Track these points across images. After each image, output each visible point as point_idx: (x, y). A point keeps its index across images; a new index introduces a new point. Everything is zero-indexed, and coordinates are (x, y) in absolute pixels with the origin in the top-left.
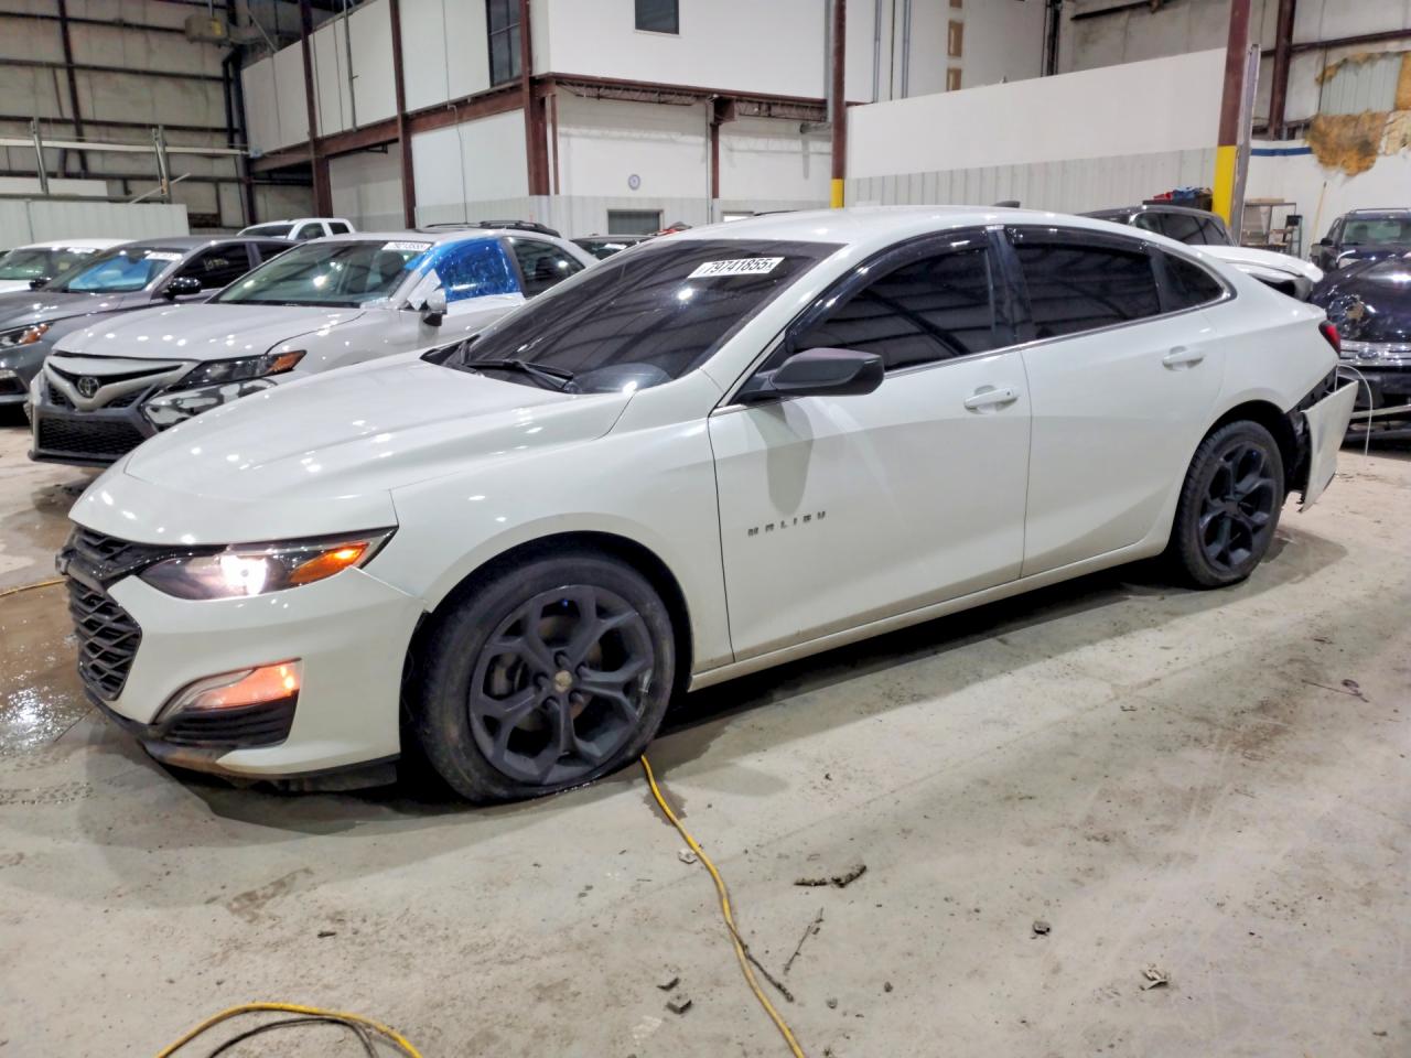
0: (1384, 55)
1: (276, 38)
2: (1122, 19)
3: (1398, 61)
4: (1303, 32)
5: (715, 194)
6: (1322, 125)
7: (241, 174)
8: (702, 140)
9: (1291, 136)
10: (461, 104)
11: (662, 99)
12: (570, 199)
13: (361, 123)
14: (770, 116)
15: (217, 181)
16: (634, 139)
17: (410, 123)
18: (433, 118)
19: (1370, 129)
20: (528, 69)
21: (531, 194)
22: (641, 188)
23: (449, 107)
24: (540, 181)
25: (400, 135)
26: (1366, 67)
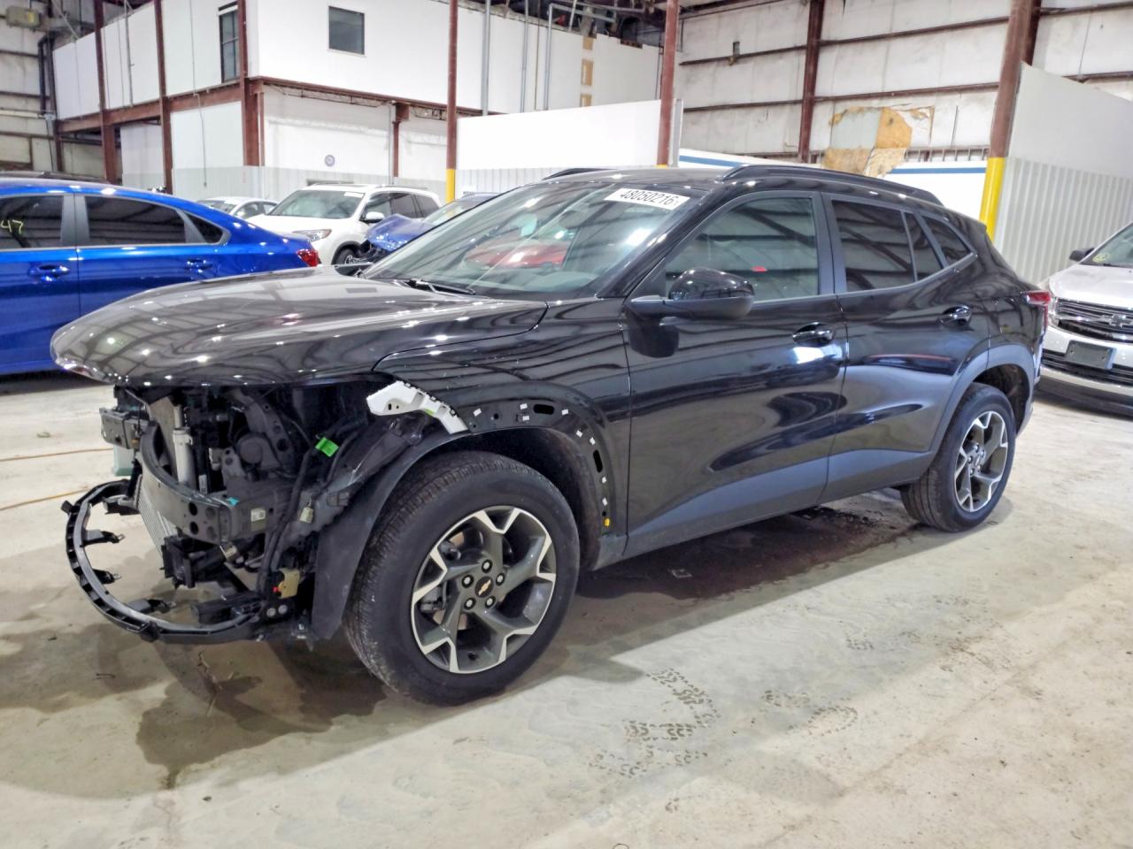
0: (870, 109)
1: (79, 28)
2: (711, 68)
3: (878, 114)
4: (822, 88)
5: (396, 173)
6: (830, 155)
7: (51, 134)
8: (385, 133)
9: (814, 161)
10: (202, 93)
11: (353, 101)
12: (277, 170)
13: (137, 101)
14: (441, 119)
15: (31, 137)
16: (330, 129)
17: (168, 104)
18: (184, 102)
19: (859, 160)
20: (244, 72)
21: (245, 164)
22: (335, 166)
23: (195, 95)
24: (253, 154)
25: (160, 113)
26: (860, 115)
